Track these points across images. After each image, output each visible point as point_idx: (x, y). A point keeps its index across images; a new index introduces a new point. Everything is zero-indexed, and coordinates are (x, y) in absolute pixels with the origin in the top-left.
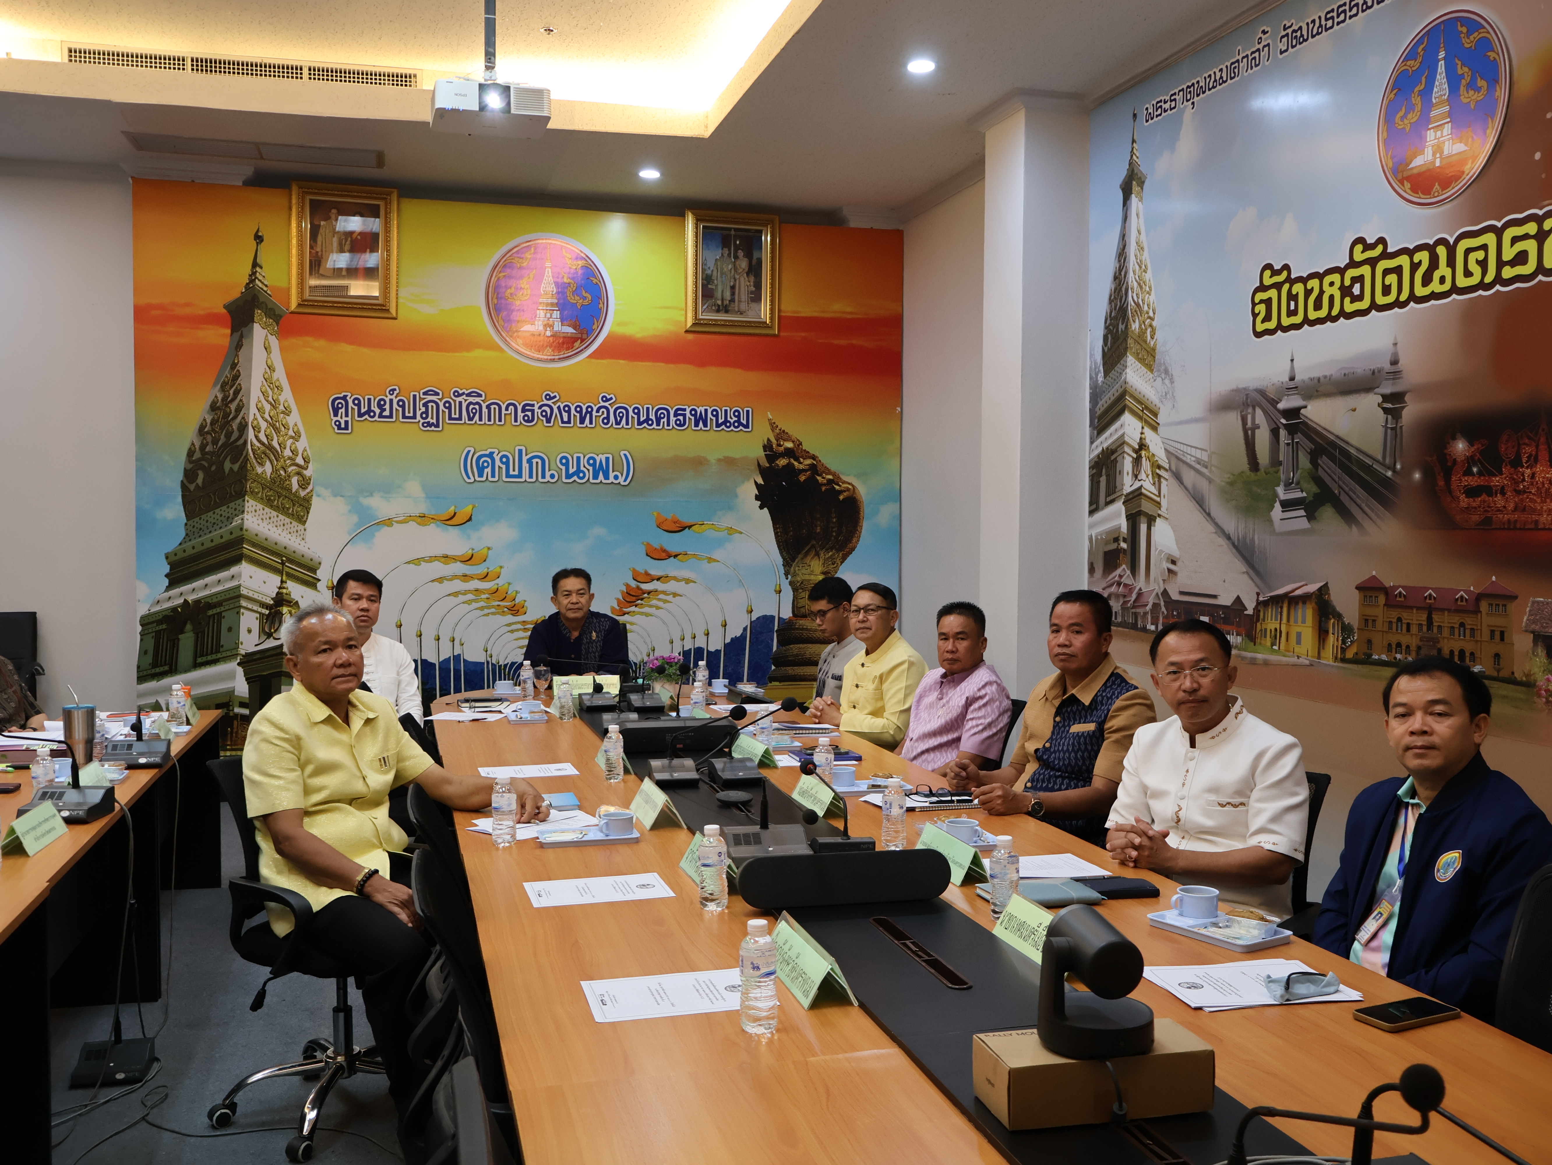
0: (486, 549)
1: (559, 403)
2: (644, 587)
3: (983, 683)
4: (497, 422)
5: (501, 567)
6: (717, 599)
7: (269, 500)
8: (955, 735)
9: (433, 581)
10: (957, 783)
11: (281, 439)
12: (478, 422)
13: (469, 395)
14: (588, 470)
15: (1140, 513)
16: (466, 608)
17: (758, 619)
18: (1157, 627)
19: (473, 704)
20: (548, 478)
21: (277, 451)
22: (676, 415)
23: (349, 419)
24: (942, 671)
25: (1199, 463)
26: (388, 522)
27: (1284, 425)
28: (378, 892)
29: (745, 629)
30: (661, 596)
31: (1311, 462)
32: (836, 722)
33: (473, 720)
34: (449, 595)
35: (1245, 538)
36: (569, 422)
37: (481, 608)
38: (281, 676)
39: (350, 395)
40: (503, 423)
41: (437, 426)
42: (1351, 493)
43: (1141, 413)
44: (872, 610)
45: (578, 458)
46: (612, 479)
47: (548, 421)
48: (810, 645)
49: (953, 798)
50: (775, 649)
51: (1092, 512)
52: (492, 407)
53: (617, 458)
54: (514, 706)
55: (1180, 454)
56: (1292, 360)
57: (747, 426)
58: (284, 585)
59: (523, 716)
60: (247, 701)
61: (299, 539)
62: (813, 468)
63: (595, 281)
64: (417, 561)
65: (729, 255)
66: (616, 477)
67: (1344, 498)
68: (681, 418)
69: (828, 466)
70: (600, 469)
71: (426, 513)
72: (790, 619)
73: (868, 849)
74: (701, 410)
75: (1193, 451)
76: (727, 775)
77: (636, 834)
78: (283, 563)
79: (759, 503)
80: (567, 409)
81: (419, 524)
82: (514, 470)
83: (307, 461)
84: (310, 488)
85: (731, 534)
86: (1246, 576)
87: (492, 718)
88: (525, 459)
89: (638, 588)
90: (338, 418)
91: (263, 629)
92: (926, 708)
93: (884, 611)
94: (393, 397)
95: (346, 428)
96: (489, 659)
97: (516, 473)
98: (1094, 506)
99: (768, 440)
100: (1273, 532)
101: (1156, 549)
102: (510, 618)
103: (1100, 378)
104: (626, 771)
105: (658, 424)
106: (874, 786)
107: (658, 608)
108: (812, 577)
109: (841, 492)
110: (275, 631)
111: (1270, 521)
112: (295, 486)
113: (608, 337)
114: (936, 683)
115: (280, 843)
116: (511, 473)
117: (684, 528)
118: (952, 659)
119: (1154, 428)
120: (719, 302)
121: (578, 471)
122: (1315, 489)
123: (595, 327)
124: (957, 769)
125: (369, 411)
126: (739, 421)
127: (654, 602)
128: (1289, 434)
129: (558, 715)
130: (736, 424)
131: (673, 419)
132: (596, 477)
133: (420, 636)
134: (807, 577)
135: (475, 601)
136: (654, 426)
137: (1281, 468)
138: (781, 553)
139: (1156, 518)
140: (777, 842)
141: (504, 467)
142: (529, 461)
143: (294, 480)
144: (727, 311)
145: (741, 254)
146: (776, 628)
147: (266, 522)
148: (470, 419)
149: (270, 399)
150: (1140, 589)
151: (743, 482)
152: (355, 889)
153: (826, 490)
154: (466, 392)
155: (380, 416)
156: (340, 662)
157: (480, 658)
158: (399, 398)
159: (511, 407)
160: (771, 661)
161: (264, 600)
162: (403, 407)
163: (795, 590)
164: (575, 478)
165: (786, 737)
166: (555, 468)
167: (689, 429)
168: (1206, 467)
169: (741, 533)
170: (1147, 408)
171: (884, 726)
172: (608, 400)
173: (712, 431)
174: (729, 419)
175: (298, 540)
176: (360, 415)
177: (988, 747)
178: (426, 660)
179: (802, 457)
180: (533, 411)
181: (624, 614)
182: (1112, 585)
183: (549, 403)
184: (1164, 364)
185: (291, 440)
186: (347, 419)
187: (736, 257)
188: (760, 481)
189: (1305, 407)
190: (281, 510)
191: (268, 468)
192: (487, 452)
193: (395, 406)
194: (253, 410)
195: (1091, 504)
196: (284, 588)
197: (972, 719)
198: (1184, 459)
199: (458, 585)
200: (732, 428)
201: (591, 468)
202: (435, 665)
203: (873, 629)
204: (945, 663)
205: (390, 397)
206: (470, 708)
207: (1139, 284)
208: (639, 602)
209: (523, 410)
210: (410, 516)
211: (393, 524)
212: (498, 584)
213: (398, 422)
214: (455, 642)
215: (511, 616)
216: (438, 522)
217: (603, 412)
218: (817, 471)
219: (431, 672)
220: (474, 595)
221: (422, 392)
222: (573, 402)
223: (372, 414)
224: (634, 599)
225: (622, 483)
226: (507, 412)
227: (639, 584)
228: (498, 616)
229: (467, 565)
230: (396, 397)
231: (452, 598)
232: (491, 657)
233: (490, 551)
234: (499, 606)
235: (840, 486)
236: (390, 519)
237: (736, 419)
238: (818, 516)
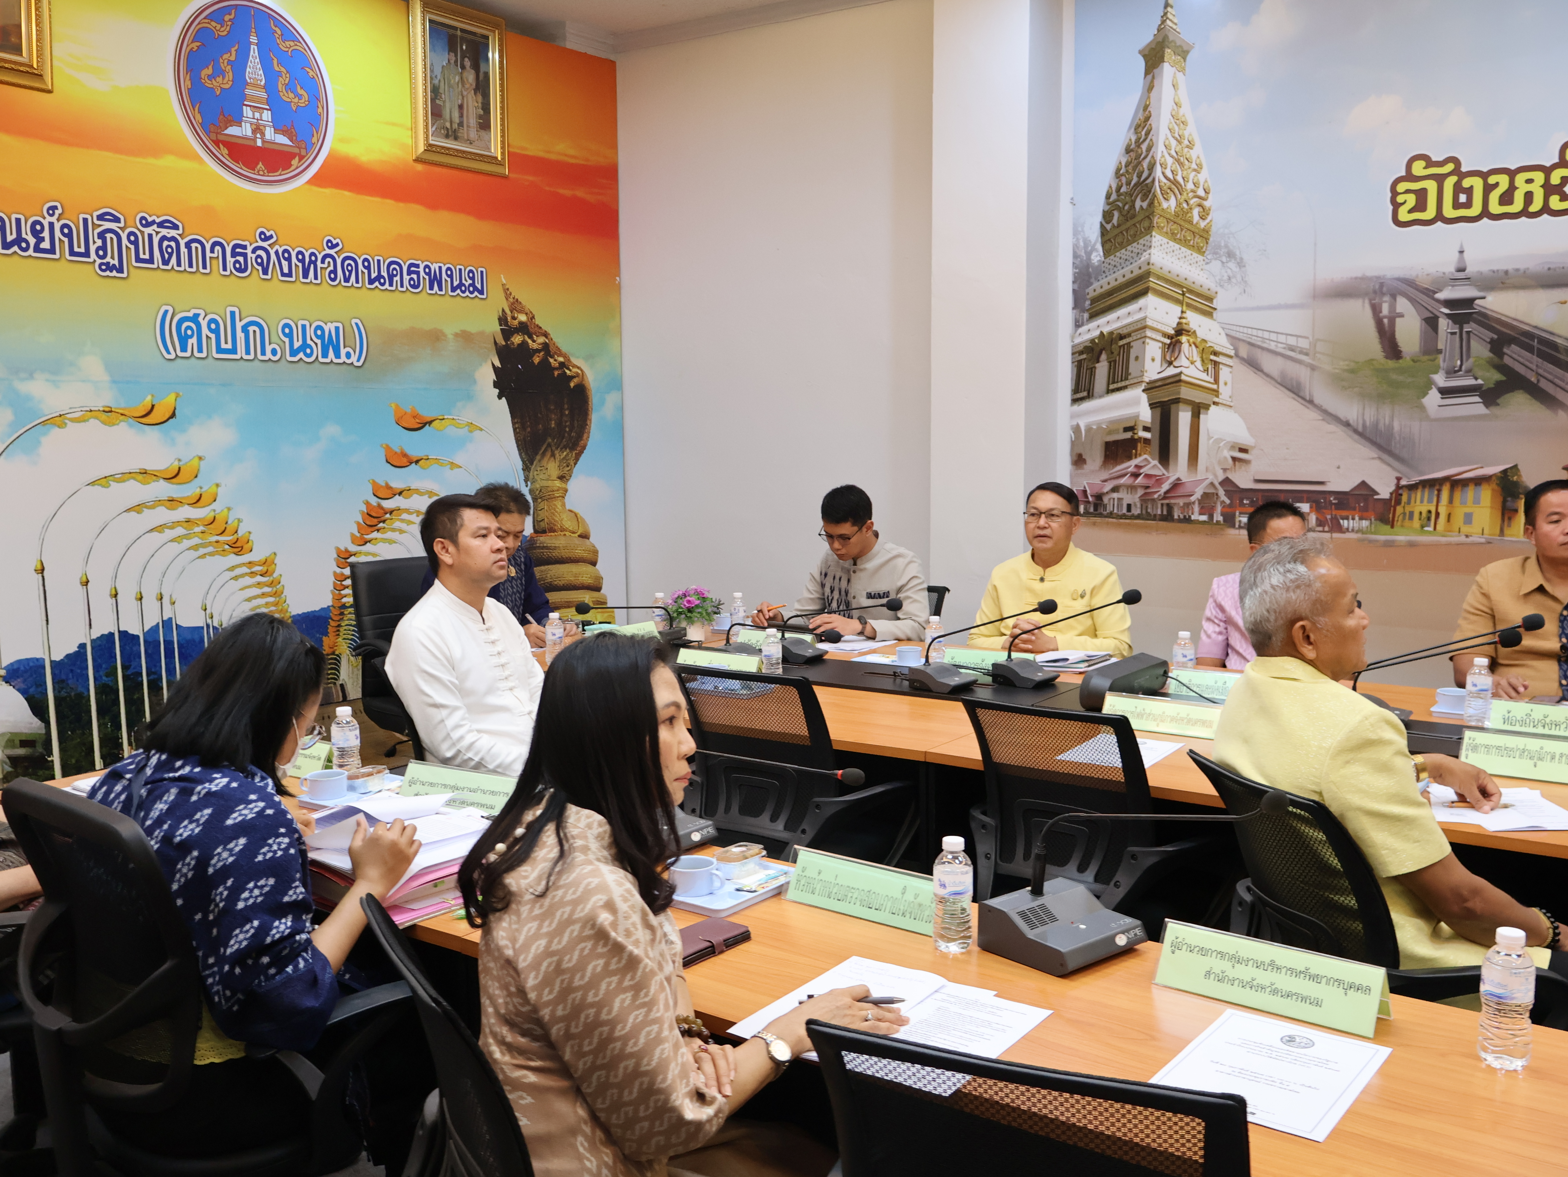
0: (196, 459)
1: (277, 247)
2: (386, 504)
4: (201, 270)
5: (218, 485)
9: (128, 510)
12: (176, 268)
13: (161, 225)
14: (316, 344)
15: (1177, 401)
16: (175, 548)
18: (1211, 517)
20: (269, 355)
22: (409, 272)
25: (1292, 350)
26: (59, 420)
27: (1448, 316)
30: (405, 516)
31: (1491, 351)
34: (152, 530)
35: (1376, 425)
36: (290, 275)
37: (195, 548)
40: (207, 271)
41: (120, 270)
42: (1557, 381)
43: (1180, 297)
44: (1055, 515)
45: (304, 327)
46: (343, 358)
47: (265, 272)
48: (550, 567)
51: (1075, 401)
52: (193, 246)
53: (348, 329)
55: (1253, 340)
56: (1461, 252)
57: (481, 292)
62: (546, 347)
63: (311, 73)
64: (104, 481)
65: (456, 62)
66: (348, 355)
67: (1543, 384)
68: (415, 277)
69: (559, 346)
70: (330, 344)
71: (113, 406)
74: (435, 267)
75: (1282, 338)
79: (497, 391)
80: (286, 255)
81: (104, 423)
82: (226, 343)
85: (471, 432)
86: (1377, 463)
88: (239, 325)
89: (379, 506)
94: (53, 219)
96: (209, 621)
97: (229, 346)
98: (1085, 394)
99: (503, 310)
100: (1427, 418)
101: (1210, 438)
102: (233, 559)
103: (1097, 257)
105: (391, 285)
107: (401, 531)
108: (549, 483)
109: (572, 378)
111: (1422, 408)
113: (330, 156)
116: (223, 346)
117: (424, 424)
119: (1209, 313)
120: (448, 125)
121: (304, 346)
122: (1497, 376)
123: (314, 140)
125: (19, 241)
126: (473, 285)
127: (397, 524)
128: (1455, 322)
130: (471, 289)
131: (406, 278)
132: (325, 354)
133: (116, 595)
134: (545, 483)
135: (186, 537)
136: (387, 286)
137: (1441, 357)
138: (520, 455)
139: (1210, 406)
141: (213, 336)
142: (245, 329)
144: (456, 138)
145: (467, 63)
148: (166, 262)
150: (1179, 479)
153: (558, 375)
154: (158, 220)
155: (37, 249)
158: (62, 222)
159: (218, 248)
162: (70, 237)
164: (301, 355)
166: (276, 340)
167: (424, 292)
168: (1307, 354)
169: (481, 430)
170: (1191, 291)
172: (333, 246)
173: (446, 297)
174: (464, 281)
176: (6, 245)
178: (126, 632)
179: (535, 334)
180: (245, 255)
181: (366, 543)
182: (1124, 475)
183: (265, 244)
184: (1226, 246)
187: (463, 67)
188: (498, 364)
189: (1484, 298)
192: (190, 314)
193: (57, 233)
195: (1076, 391)
198: (1265, 345)
199: (163, 515)
200: (467, 293)
201: (319, 342)
202: (138, 637)
205: (49, 219)
207: (1178, 161)
208: (381, 525)
209: (233, 254)
210: (91, 411)
211: (66, 424)
212: (214, 511)
213: (63, 261)
214: (164, 600)
215: (233, 556)
216: (130, 420)
217: (329, 262)
218: (550, 351)
219: (134, 649)
220: (185, 529)
221: (95, 214)
222: (294, 246)
223: (24, 245)
224: (375, 521)
225: (356, 364)
226: (212, 255)
227: (380, 501)
228: (217, 557)
229: (173, 484)
230: (58, 220)
231: (155, 534)
232: (212, 617)
233: (202, 462)
234: (217, 542)
235: (570, 370)
236: (61, 415)
237: (470, 282)
238: (552, 407)
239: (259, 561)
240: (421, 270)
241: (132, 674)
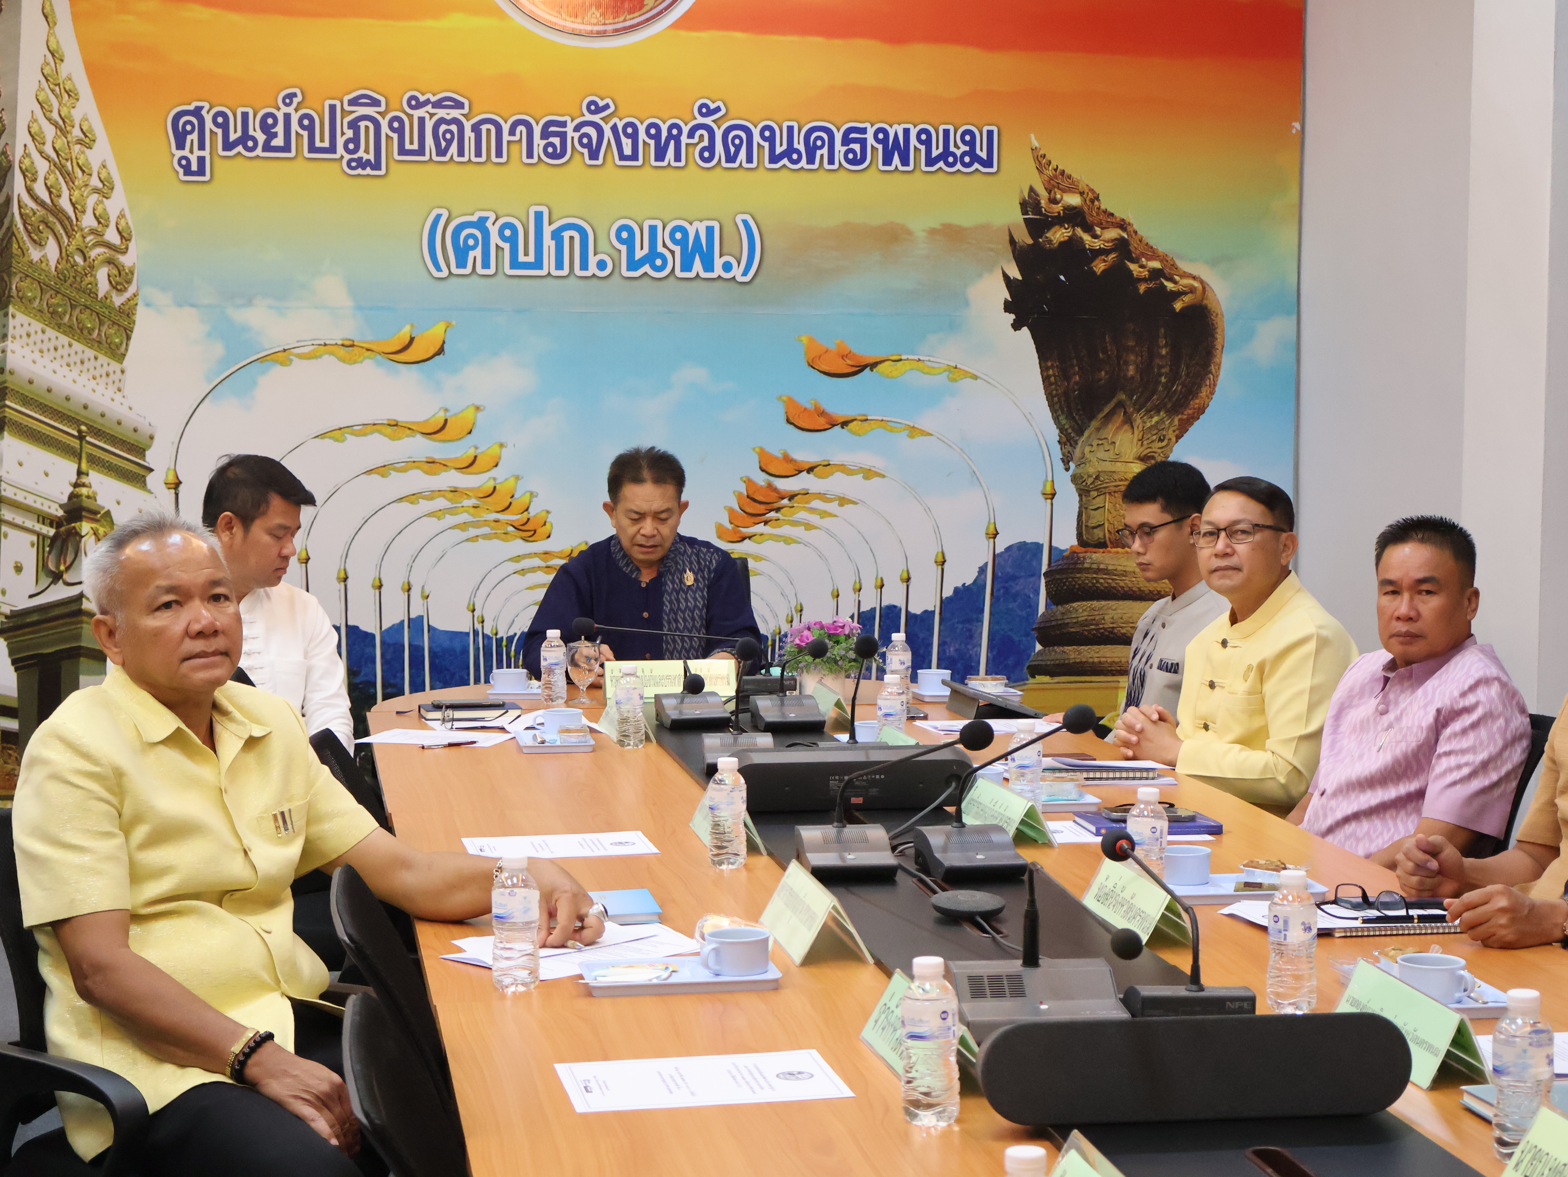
0: (472, 410)
1: (615, 120)
2: (783, 485)
3: (1471, 681)
4: (494, 159)
5: (502, 445)
6: (927, 511)
7: (54, 313)
8: (1413, 786)
9: (369, 472)
10: (1421, 883)
11: (76, 193)
13: (438, 105)
14: (673, 253)
16: (432, 525)
17: (1009, 549)
19: (450, 713)
20: (593, 269)
21: (68, 218)
22: (846, 141)
23: (206, 153)
24: (1385, 656)
26: (283, 356)
28: (273, 1076)
29: (982, 570)
30: (816, 504)
32: (1169, 757)
33: (451, 745)
34: (400, 500)
36: (634, 157)
37: (462, 527)
38: (79, 655)
39: (207, 106)
40: (504, 159)
41: (377, 166)
44: (1244, 532)
45: (653, 229)
46: (718, 271)
47: (594, 155)
48: (1112, 603)
49: (1412, 912)
50: (1042, 609)
52: (484, 128)
53: (729, 229)
54: (528, 719)
57: (988, 163)
58: (84, 480)
59: (547, 737)
60: (15, 704)
61: (112, 389)
62: (1122, 247)
64: (338, 433)
66: (727, 267)
68: (857, 147)
69: (1152, 243)
70: (696, 251)
71: (357, 338)
72: (1073, 552)
73: (1241, 1010)
74: (896, 130)
76: (953, 859)
77: (773, 973)
78: (81, 437)
79: (1013, 317)
80: (630, 130)
81: (342, 360)
82: (526, 254)
83: (125, 237)
84: (132, 289)
85: (953, 380)
87: (485, 740)
88: (547, 230)
89: (770, 486)
90: (186, 153)
91: (45, 566)
92: (1354, 729)
93: (1267, 533)
94: (290, 110)
95: (201, 172)
96: (478, 626)
97: (531, 258)
99: (1032, 189)
102: (519, 546)
104: (752, 848)
105: (811, 161)
106: (1248, 885)
107: (809, 527)
108: (1119, 467)
109: (1177, 295)
110: (68, 569)
112: (103, 287)
114: (1373, 680)
115: (86, 978)
116: (522, 258)
117: (861, 369)
118: (1408, 634)
124: (1421, 856)
125: (245, 138)
126: (972, 153)
127: (802, 515)
129: (614, 736)
130: (967, 159)
131: (840, 149)
132: (687, 266)
133: (345, 579)
134: (1107, 467)
135: (450, 511)
136: (803, 163)
138: (1056, 419)
140: (1056, 994)
141: (506, 246)
142: (557, 235)
143: (102, 274)
146: (1044, 568)
147: (48, 356)
148: (441, 152)
149: (55, 116)
151: (980, 276)
152: (228, 1070)
153: (1148, 291)
154: (433, 99)
155: (267, 147)
156: (196, 627)
157: (463, 624)
158: (302, 112)
159: (521, 128)
160: (1035, 634)
161: (45, 508)
162: (311, 129)
163: (1083, 492)
164: (646, 268)
165: (1069, 786)
166: (606, 249)
167: (873, 169)
169: (975, 377)
171: (1266, 767)
172: (711, 112)
173: (917, 174)
174: (952, 148)
175: (110, 392)
176: (228, 145)
177: (1481, 812)
178: (356, 628)
179: (1100, 225)
180: (563, 136)
181: (743, 539)
183: (596, 118)
185: (96, 196)
186: (202, 153)
188: (1015, 273)
190: (78, 332)
191: (52, 250)
192: (474, 218)
193: (295, 126)
194: (22, 137)
196: (84, 485)
197: (1448, 754)
199: (418, 481)
200: (959, 166)
201: (677, 249)
202: (373, 636)
203: (1245, 570)
204: (1394, 640)
205: (285, 109)
206: (444, 720)
208: (772, 514)
209: (545, 135)
210: (325, 345)
211: (291, 361)
212: (495, 479)
213: (300, 159)
214: (412, 592)
215: (521, 541)
216: (379, 357)
217: (701, 136)
218: (1129, 252)
219: (367, 650)
220: (450, 500)
221: (346, 99)
222: (642, 117)
223: (250, 144)
224: (761, 508)
225: (740, 279)
226: (512, 138)
227: (772, 479)
228: (495, 540)
229: (435, 440)
230: (296, 110)
231: (405, 505)
232: (483, 622)
233: (480, 415)
234: (496, 521)
235: (1175, 282)
236: (285, 350)
237: (967, 148)
238: (1131, 343)
239: (561, 552)
240: (870, 136)
241: (361, 683)
